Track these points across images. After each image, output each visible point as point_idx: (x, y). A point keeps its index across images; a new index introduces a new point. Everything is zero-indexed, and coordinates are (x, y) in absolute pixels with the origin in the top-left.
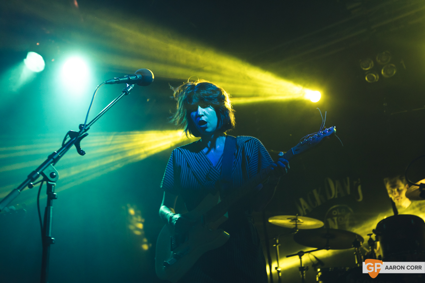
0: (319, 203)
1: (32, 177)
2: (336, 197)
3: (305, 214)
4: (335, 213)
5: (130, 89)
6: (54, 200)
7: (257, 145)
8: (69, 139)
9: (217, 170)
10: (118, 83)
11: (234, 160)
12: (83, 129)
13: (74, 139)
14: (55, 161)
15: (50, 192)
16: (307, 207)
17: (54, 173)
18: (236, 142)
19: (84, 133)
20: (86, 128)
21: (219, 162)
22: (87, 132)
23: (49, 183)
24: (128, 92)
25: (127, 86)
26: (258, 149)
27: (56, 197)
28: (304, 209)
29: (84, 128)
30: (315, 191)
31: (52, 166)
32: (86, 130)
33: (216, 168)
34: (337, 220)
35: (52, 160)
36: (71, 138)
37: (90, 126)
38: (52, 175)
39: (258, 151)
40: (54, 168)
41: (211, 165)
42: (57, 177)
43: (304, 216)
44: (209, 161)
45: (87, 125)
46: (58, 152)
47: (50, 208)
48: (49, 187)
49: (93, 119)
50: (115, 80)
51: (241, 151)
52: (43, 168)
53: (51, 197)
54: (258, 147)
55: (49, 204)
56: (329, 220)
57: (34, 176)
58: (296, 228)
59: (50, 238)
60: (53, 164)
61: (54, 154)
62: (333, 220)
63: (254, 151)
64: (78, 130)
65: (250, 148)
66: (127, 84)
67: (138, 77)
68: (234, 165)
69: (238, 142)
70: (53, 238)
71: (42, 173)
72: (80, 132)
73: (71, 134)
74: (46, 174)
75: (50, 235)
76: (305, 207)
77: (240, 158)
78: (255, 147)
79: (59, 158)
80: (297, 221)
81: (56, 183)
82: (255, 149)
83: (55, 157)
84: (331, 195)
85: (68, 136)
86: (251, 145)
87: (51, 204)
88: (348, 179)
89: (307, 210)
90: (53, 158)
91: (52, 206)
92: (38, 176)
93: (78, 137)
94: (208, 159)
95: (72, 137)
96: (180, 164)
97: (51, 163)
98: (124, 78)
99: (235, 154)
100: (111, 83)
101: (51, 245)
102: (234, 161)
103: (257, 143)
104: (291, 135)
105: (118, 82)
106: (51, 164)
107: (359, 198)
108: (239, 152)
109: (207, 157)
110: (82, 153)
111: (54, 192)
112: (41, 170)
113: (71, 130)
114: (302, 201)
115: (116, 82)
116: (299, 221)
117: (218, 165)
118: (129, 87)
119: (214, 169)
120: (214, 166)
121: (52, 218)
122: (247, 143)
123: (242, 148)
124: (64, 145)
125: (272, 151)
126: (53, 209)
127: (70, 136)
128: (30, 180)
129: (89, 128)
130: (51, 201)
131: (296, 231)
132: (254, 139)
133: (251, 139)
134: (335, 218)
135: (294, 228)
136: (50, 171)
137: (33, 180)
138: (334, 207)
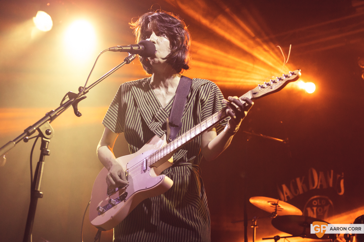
0: (301, 191)
1: (27, 132)
2: (318, 187)
3: (286, 200)
4: (315, 203)
5: (132, 58)
6: (46, 156)
7: (214, 90)
8: (67, 99)
9: (166, 111)
10: (120, 52)
11: (186, 103)
12: (83, 92)
13: (73, 100)
14: (52, 119)
15: (44, 148)
16: (289, 194)
17: (49, 130)
18: (191, 85)
19: (83, 96)
20: (85, 91)
21: (169, 104)
22: (86, 95)
23: (44, 139)
24: (129, 61)
25: (129, 56)
26: (214, 94)
27: (49, 154)
28: (286, 196)
29: (83, 90)
30: (298, 180)
31: (49, 123)
32: (85, 93)
33: (165, 110)
34: (317, 210)
35: (49, 118)
36: (69, 98)
37: (89, 89)
38: (47, 133)
39: (214, 96)
40: (50, 126)
41: (160, 107)
42: (51, 134)
43: (285, 201)
44: (158, 102)
45: (86, 88)
46: (56, 110)
47: (42, 164)
48: (44, 143)
49: (93, 83)
50: (118, 48)
51: (195, 95)
52: (40, 124)
53: (44, 153)
54: (214, 92)
55: (41, 159)
56: (309, 209)
57: (31, 131)
58: (275, 213)
59: (39, 192)
60: (50, 121)
61: (52, 112)
62: (313, 210)
63: (209, 95)
64: (77, 92)
65: (205, 92)
66: (129, 53)
67: (141, 48)
68: (185, 109)
69: (193, 85)
70: (41, 193)
71: (38, 129)
72: (79, 94)
73: (70, 95)
74: (42, 130)
75: (39, 189)
76: (286, 194)
77: (192, 102)
78: (211, 92)
79: (56, 116)
80: (277, 206)
81: (50, 140)
82: (210, 94)
83: (52, 115)
84: (314, 185)
85: (67, 96)
86: (206, 89)
87: (43, 159)
88: (332, 171)
89: (288, 197)
90: (51, 116)
91: (44, 161)
92: (34, 131)
93: (76, 98)
94: (157, 100)
95: (71, 98)
96: (127, 102)
97: (48, 120)
98: (127, 47)
99: (187, 97)
100: (114, 51)
101: (39, 200)
102: (186, 105)
103: (214, 88)
104: (282, 122)
105: (122, 51)
106: (48, 122)
107: (340, 191)
108: (192, 96)
109: (156, 98)
110: (78, 114)
111: (47, 149)
112: (37, 126)
113: (71, 92)
114: (284, 187)
115: (119, 50)
116: (279, 206)
117: (168, 107)
118: (131, 56)
119: (163, 110)
120: (163, 107)
121: (43, 173)
122: (203, 86)
123: (197, 92)
124: (62, 105)
125: (262, 135)
126: (44, 164)
127: (69, 97)
128: (26, 134)
129: (88, 91)
130: (44, 157)
131: (275, 216)
132: (211, 83)
133: (208, 83)
134: (315, 209)
135: (273, 213)
136: (46, 128)
137: (29, 134)
138: (315, 197)
